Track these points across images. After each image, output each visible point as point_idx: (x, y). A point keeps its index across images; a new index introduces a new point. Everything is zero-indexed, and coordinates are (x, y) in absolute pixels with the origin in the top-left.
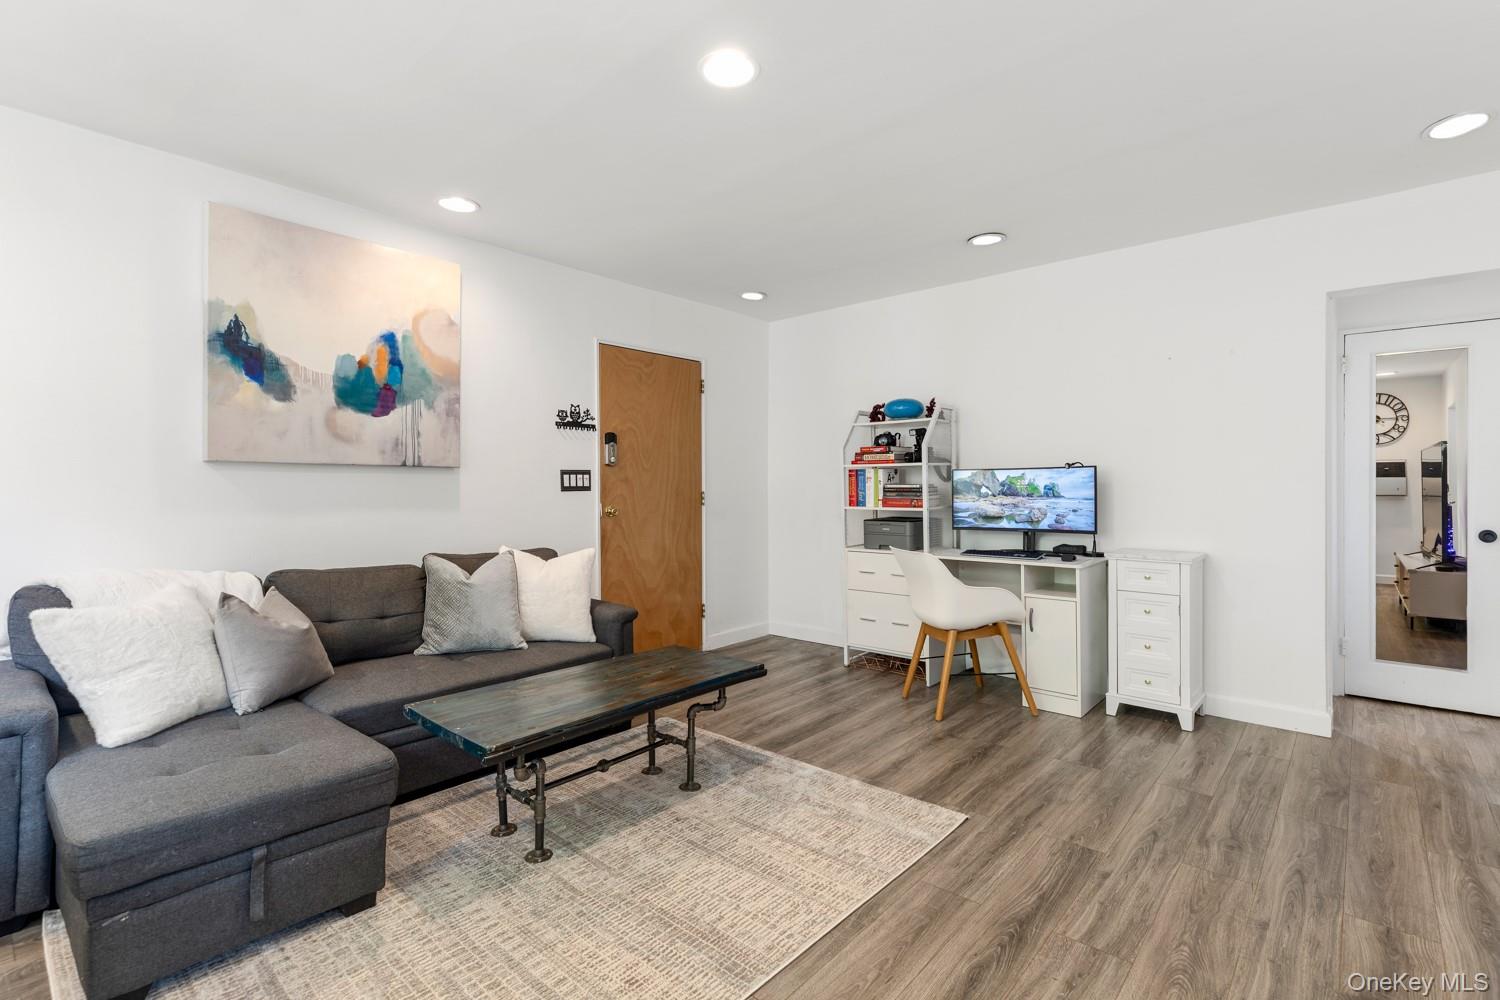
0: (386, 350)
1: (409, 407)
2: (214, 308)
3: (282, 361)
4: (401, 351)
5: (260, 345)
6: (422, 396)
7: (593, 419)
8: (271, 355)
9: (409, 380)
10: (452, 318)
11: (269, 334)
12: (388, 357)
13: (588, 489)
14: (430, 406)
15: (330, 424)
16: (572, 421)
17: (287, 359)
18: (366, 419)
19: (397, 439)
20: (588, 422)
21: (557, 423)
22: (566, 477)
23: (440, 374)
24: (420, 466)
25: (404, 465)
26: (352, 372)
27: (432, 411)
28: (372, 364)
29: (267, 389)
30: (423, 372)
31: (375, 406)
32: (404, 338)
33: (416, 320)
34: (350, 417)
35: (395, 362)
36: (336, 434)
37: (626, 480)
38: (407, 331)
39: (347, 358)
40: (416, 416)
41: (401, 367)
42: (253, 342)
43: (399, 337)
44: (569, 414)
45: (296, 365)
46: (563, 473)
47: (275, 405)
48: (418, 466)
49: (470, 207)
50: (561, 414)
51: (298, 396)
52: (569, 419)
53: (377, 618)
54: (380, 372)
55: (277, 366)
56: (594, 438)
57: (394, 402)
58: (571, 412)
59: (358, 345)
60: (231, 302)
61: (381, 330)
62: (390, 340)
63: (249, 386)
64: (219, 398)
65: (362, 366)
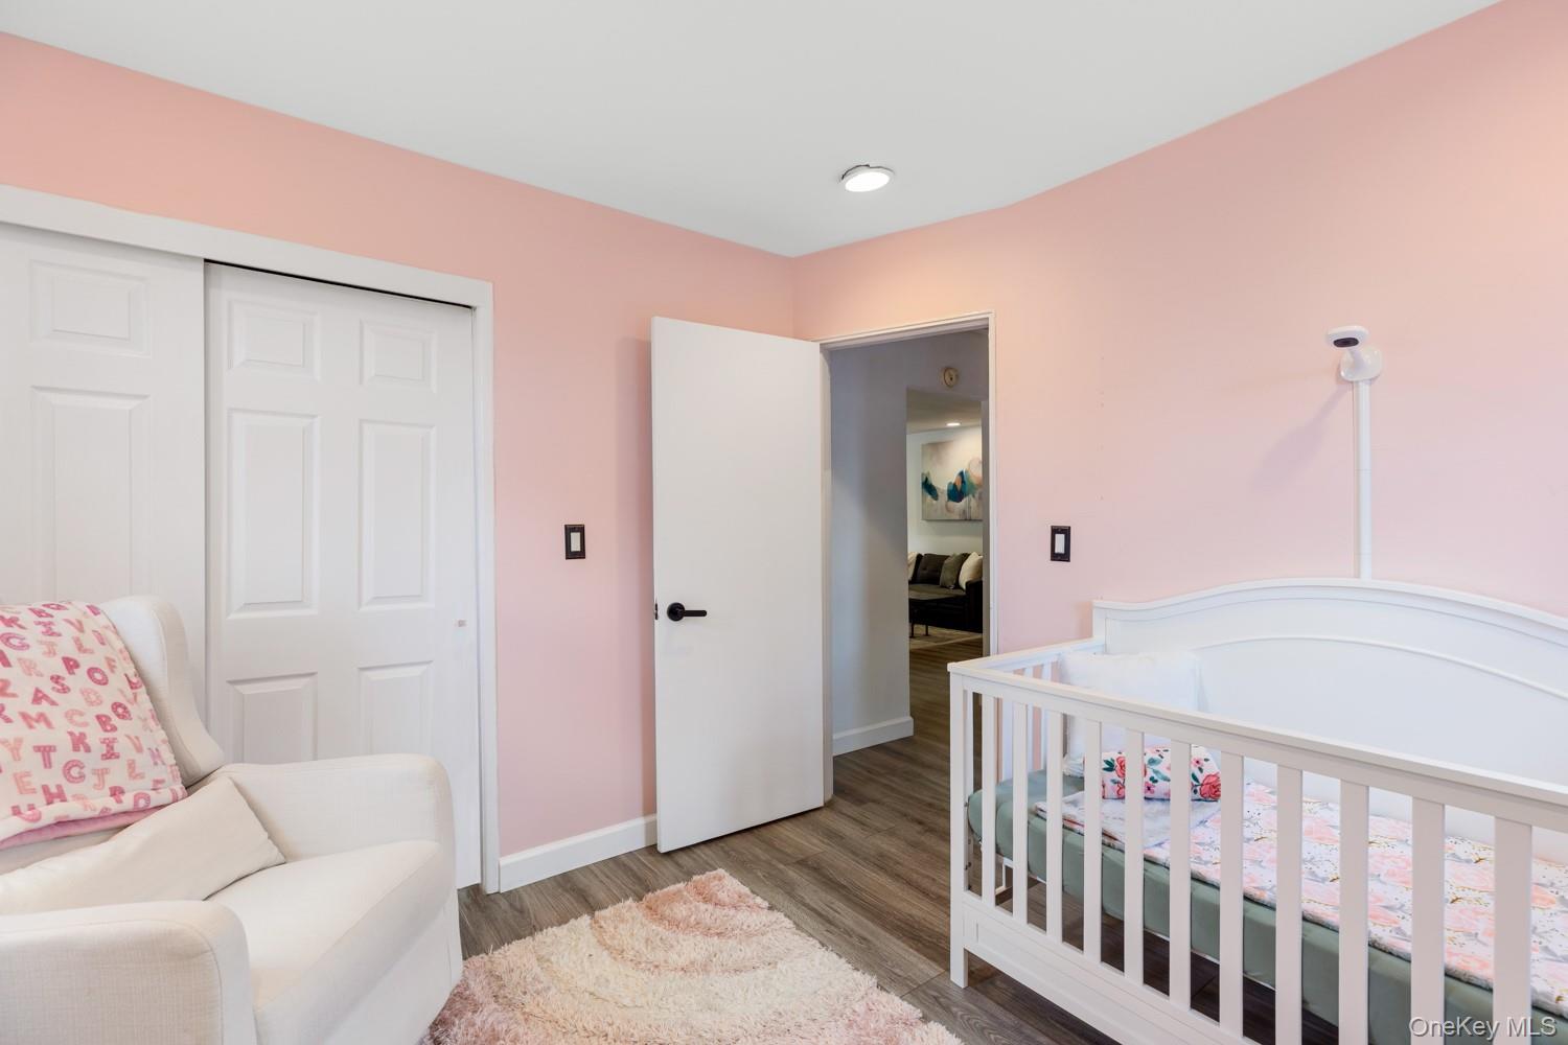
0: (960, 478)
1: (967, 498)
2: (923, 474)
4: (965, 478)
6: (971, 493)
8: (933, 486)
9: (967, 488)
10: (980, 459)
11: (934, 482)
14: (974, 497)
15: (946, 506)
17: (937, 487)
18: (956, 504)
19: (964, 510)
23: (977, 483)
25: (966, 520)
26: (951, 488)
29: (933, 497)
30: (971, 483)
31: (958, 499)
33: (968, 464)
34: (952, 504)
36: (948, 510)
38: (966, 469)
39: (951, 483)
40: (969, 501)
42: (930, 484)
43: (964, 472)
47: (934, 502)
48: (970, 520)
51: (940, 499)
53: (934, 571)
54: (959, 485)
55: (934, 490)
57: (963, 497)
59: (953, 478)
60: (926, 472)
61: (958, 472)
62: (961, 474)
63: (929, 497)
64: (924, 501)
65: (955, 485)
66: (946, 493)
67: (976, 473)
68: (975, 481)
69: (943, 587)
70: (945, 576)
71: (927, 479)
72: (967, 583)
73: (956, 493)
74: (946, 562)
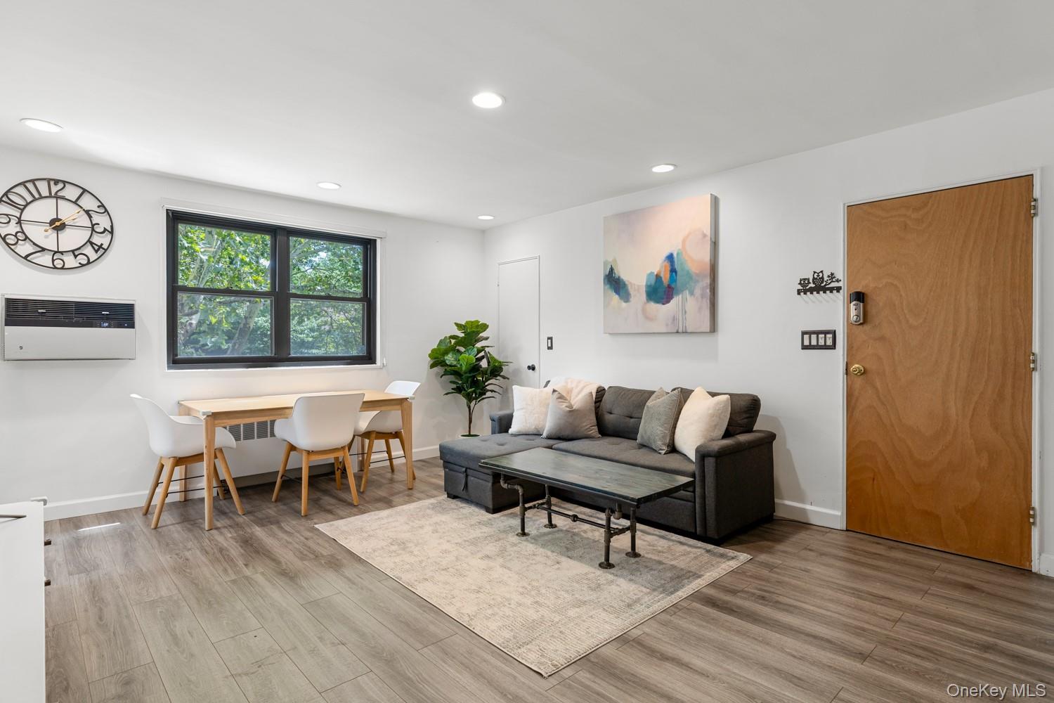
0: (668, 264)
1: (680, 296)
2: (605, 263)
3: (627, 283)
4: (676, 263)
5: (619, 277)
6: (687, 288)
7: (838, 281)
8: (622, 280)
9: (680, 279)
10: (705, 232)
11: (623, 273)
12: (669, 269)
13: (833, 347)
14: (692, 293)
15: (644, 311)
16: (817, 285)
17: (628, 281)
18: (659, 306)
19: (674, 317)
20: (833, 285)
21: (798, 290)
22: (806, 337)
23: (697, 272)
24: (686, 332)
25: (677, 332)
26: (653, 281)
27: (692, 296)
28: (662, 275)
29: (621, 298)
30: (688, 272)
31: (663, 299)
32: (678, 254)
33: (684, 241)
34: (654, 307)
35: (673, 271)
36: (648, 318)
37: (882, 339)
38: (679, 250)
39: (652, 273)
40: (684, 301)
41: (676, 272)
42: (617, 276)
43: (675, 255)
44: (811, 281)
45: (631, 283)
46: (804, 333)
47: (624, 305)
48: (685, 332)
49: (671, 168)
50: (803, 283)
51: (632, 299)
52: (812, 285)
53: (628, 417)
54: (666, 278)
55: (624, 285)
56: (839, 300)
57: (672, 295)
58: (814, 278)
59: (656, 265)
60: (610, 260)
61: (666, 253)
62: (670, 258)
63: (616, 297)
64: (606, 305)
65: (658, 277)
66: (643, 290)
67: (697, 257)
68: (693, 268)
69: (642, 446)
70: (651, 428)
71: (612, 270)
72: (697, 451)
73: (661, 291)
74: (649, 403)
